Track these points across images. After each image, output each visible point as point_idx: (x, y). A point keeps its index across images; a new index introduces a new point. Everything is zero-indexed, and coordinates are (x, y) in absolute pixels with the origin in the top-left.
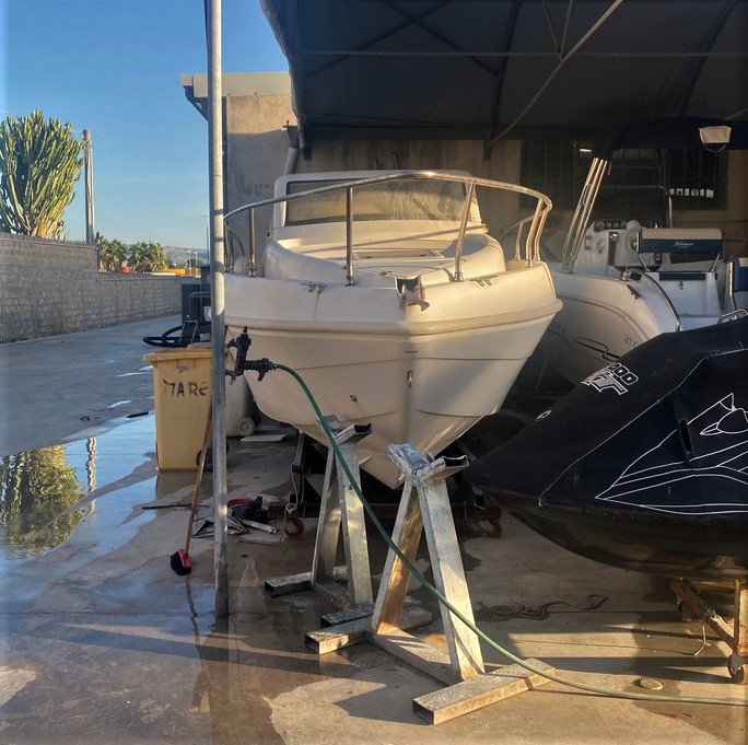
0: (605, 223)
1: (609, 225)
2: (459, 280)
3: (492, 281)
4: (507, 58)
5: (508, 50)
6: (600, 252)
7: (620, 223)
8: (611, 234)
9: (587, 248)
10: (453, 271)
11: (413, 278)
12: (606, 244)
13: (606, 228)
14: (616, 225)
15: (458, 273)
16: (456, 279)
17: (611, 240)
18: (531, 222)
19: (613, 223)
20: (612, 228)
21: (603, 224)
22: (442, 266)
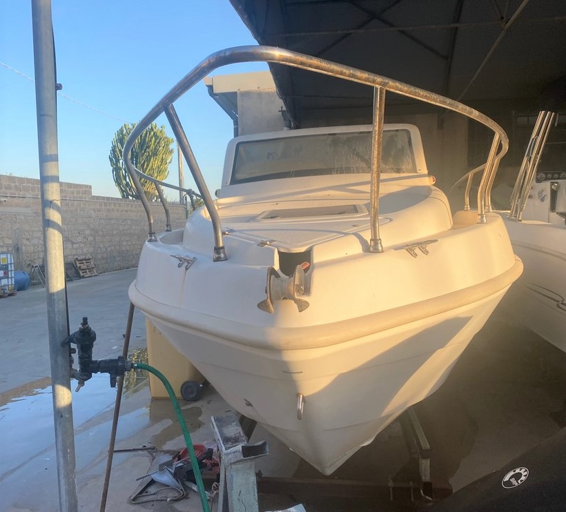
0: (546, 174)
1: (549, 176)
2: (376, 251)
3: (429, 247)
4: (457, 28)
5: (458, 22)
6: (542, 200)
7: (559, 174)
8: (552, 184)
9: (530, 197)
10: (367, 236)
11: (303, 249)
12: (548, 193)
13: (546, 179)
14: (556, 176)
15: (375, 240)
16: (372, 248)
17: (552, 190)
18: (483, 171)
19: (553, 174)
20: (552, 178)
21: (544, 176)
22: (354, 229)
